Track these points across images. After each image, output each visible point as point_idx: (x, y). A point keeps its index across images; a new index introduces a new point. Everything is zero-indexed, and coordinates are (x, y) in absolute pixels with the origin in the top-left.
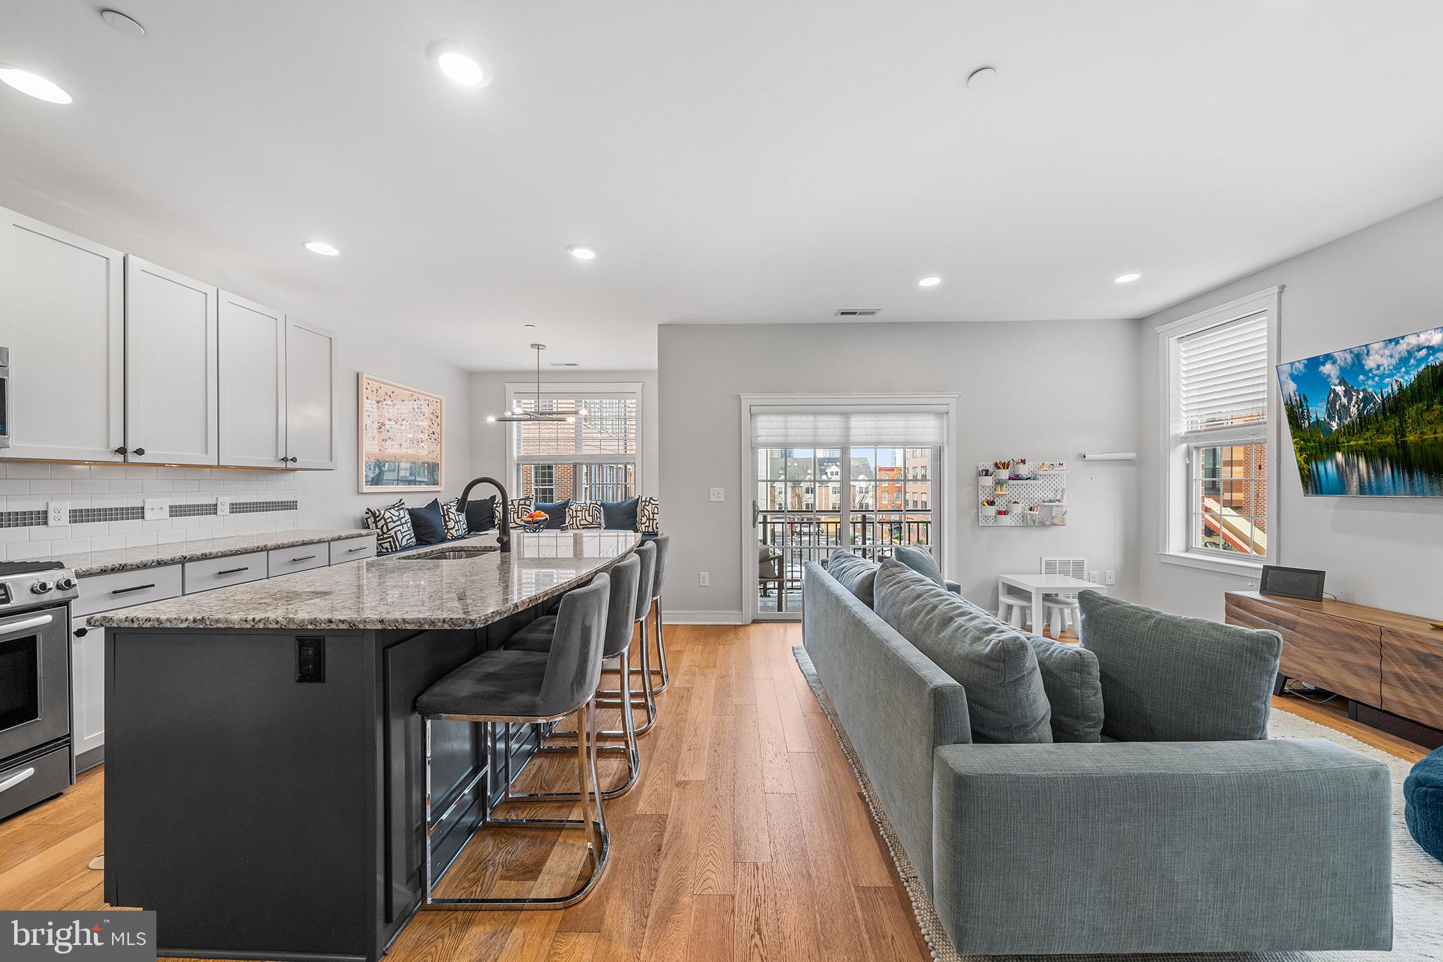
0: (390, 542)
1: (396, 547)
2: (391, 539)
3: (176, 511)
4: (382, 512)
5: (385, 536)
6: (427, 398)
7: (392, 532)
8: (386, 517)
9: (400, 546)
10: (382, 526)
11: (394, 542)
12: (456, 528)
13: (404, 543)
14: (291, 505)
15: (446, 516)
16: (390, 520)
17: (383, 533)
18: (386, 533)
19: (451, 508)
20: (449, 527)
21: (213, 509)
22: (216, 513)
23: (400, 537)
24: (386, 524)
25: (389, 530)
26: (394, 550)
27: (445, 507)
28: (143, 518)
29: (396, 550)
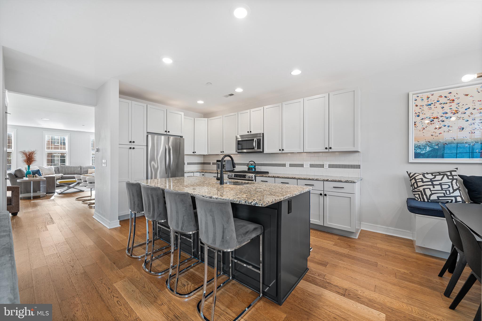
0: (419, 194)
1: (423, 199)
2: (420, 193)
3: (312, 166)
5: (416, 190)
8: (417, 178)
9: (428, 199)
11: (422, 195)
13: (434, 197)
14: (358, 167)
16: (420, 180)
17: (415, 188)
18: (416, 188)
21: (322, 166)
22: (323, 167)
23: (428, 192)
24: (416, 182)
25: (418, 187)
26: (422, 200)
28: (303, 167)
29: (424, 201)
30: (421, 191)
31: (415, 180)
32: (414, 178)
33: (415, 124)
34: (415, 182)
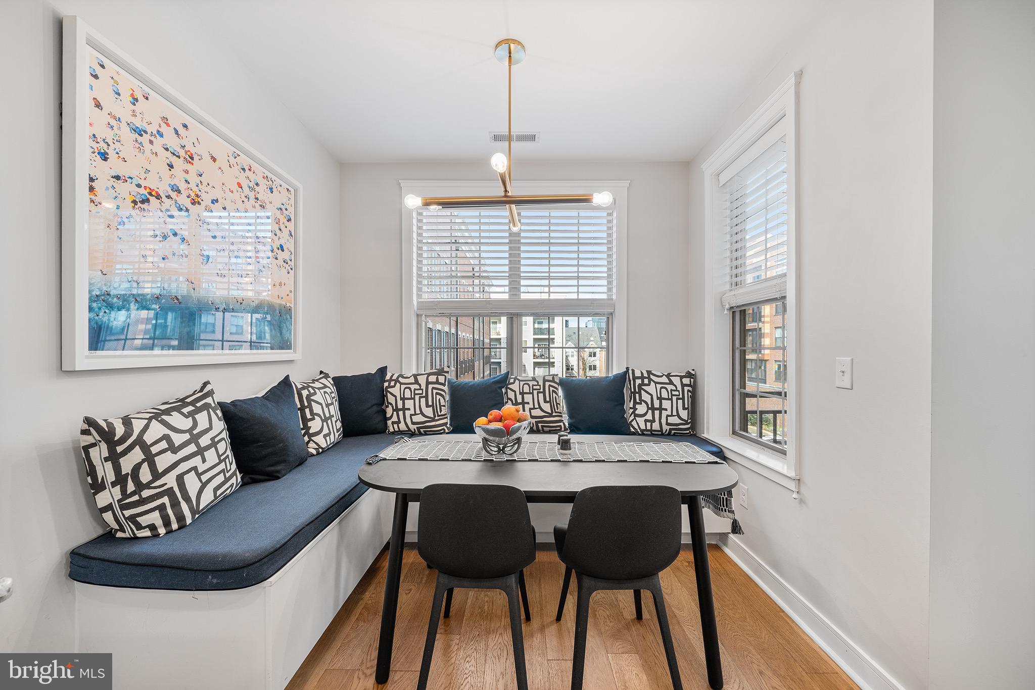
0: (161, 508)
1: (181, 518)
2: (165, 500)
4: (138, 426)
5: (146, 493)
6: (270, 175)
7: (170, 480)
8: (149, 438)
9: (193, 512)
10: (137, 468)
11: (175, 504)
12: (325, 431)
13: (207, 498)
15: (307, 411)
16: (164, 445)
17: (140, 487)
18: (148, 486)
19: (315, 393)
20: (311, 432)
24: (150, 459)
25: (157, 476)
26: (175, 526)
27: (305, 393)
29: (182, 526)
30: (170, 492)
31: (145, 448)
32: (140, 442)
33: (91, 189)
34: (143, 461)
